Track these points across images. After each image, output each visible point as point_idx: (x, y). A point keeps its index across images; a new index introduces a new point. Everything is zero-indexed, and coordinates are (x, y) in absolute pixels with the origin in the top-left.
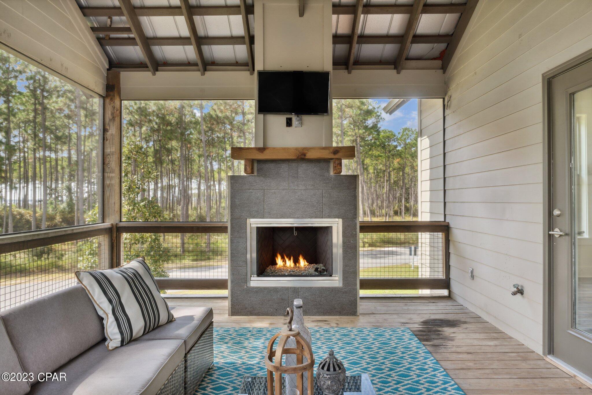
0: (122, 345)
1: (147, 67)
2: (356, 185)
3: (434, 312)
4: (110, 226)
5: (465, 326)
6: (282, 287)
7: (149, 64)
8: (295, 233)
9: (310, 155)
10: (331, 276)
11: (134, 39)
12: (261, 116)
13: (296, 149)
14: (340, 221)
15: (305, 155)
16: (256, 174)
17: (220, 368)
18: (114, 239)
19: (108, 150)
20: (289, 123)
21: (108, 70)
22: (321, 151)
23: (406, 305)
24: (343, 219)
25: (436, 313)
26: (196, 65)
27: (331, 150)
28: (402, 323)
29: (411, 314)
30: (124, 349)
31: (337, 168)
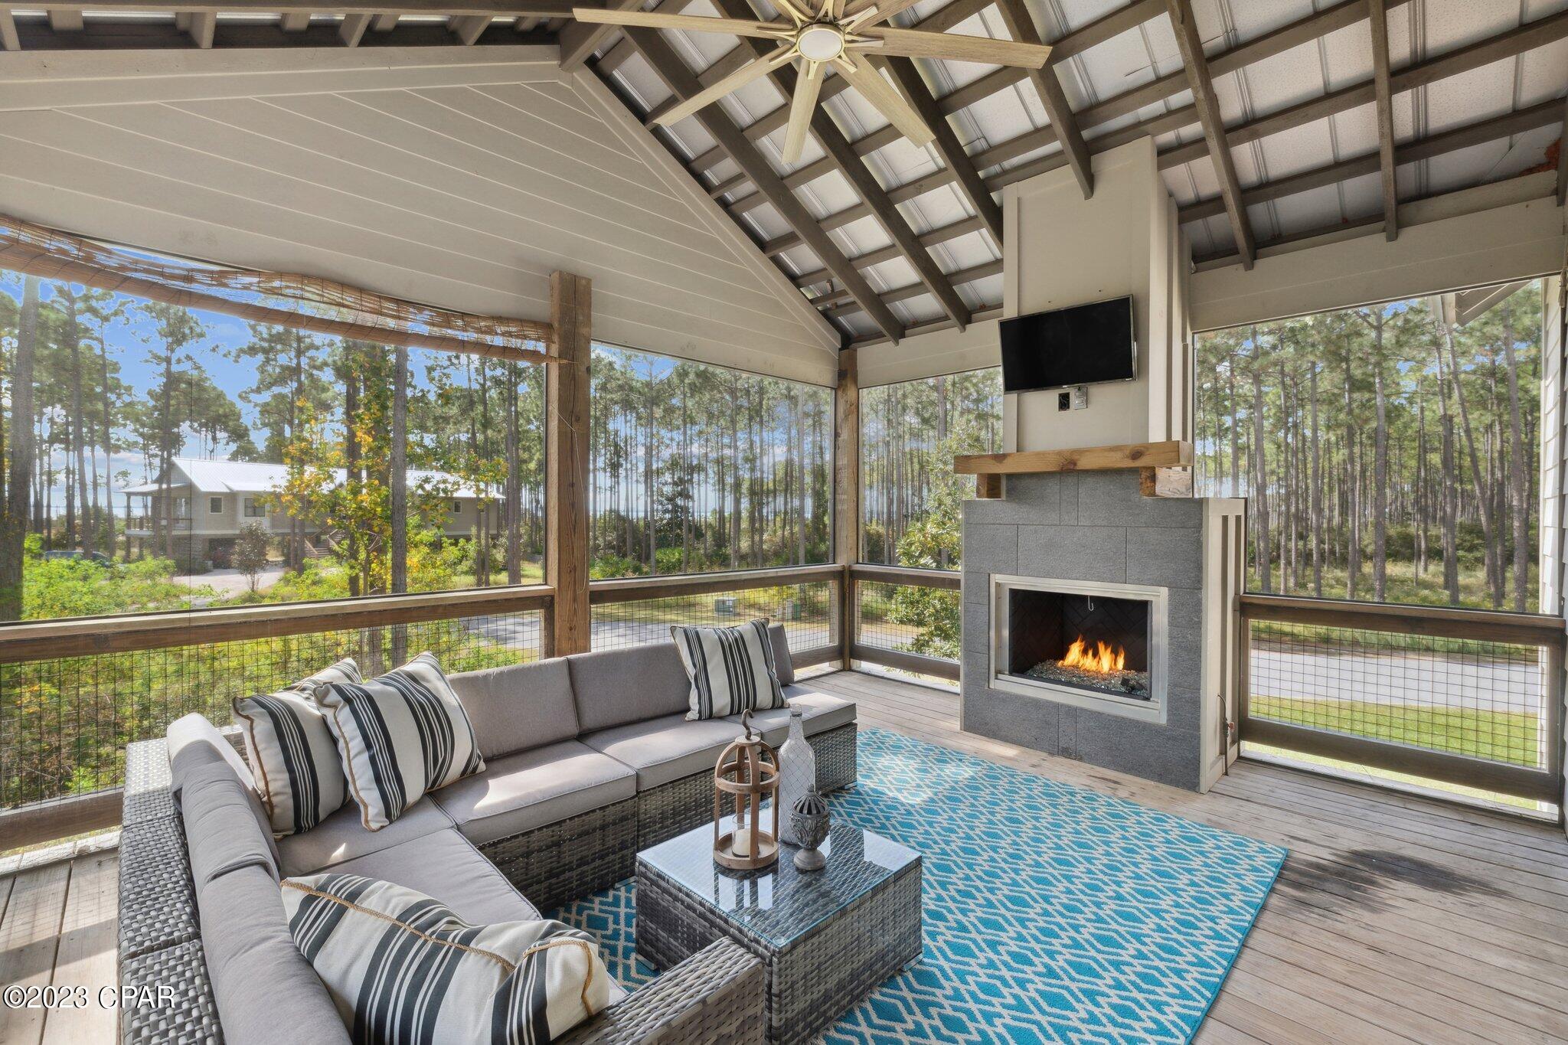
0: (700, 719)
1: (884, 336)
2: (1201, 520)
3: (1426, 840)
4: (840, 569)
5: (1478, 898)
6: (1047, 701)
7: (885, 332)
8: (1091, 607)
9: (1085, 463)
10: (1147, 699)
11: (854, 303)
12: (1013, 397)
13: (1059, 453)
14: (1164, 591)
15: (1075, 464)
16: (1004, 497)
17: (859, 793)
18: (846, 586)
19: (840, 463)
20: (1064, 403)
21: (840, 350)
22: (1106, 454)
23: (1372, 808)
24: (1170, 588)
25: (1430, 845)
26: (946, 318)
27: (1127, 452)
28: (1292, 837)
29: (1351, 827)
30: (702, 724)
31: (1144, 486)
